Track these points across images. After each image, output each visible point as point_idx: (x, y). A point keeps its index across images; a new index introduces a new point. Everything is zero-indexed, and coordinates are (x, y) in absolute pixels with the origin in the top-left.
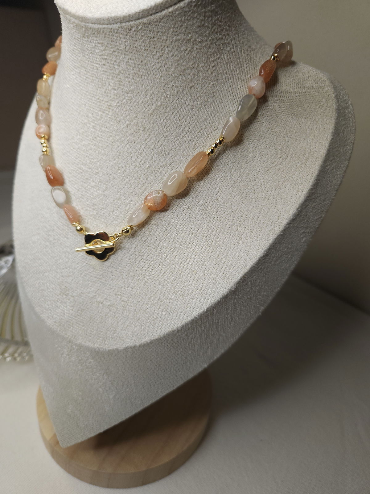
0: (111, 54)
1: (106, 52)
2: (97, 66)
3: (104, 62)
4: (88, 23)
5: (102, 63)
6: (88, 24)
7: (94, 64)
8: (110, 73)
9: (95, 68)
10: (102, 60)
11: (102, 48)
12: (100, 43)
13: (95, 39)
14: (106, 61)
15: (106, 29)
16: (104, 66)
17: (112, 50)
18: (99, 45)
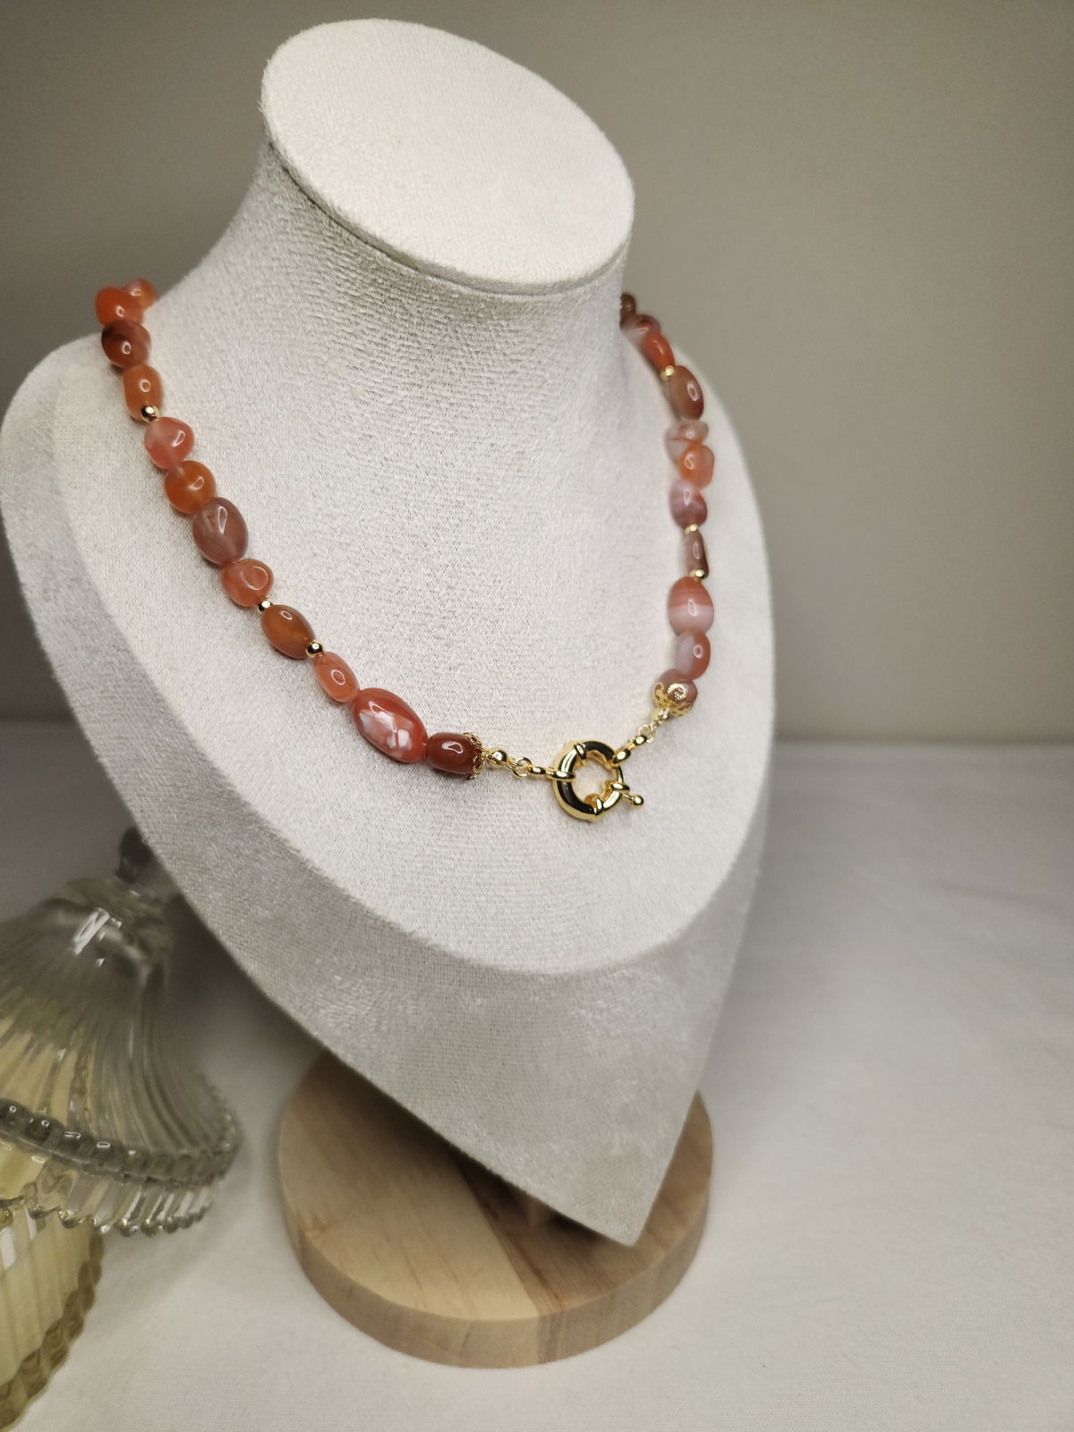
0: (533, 350)
1: (524, 346)
2: (492, 376)
3: (513, 367)
4: (503, 293)
5: (510, 370)
6: (500, 296)
7: (482, 375)
8: (524, 387)
9: (484, 381)
10: (509, 363)
11: (516, 340)
12: (511, 331)
13: (503, 323)
14: (520, 364)
15: (540, 304)
16: (512, 376)
17: (539, 341)
18: (509, 335)
